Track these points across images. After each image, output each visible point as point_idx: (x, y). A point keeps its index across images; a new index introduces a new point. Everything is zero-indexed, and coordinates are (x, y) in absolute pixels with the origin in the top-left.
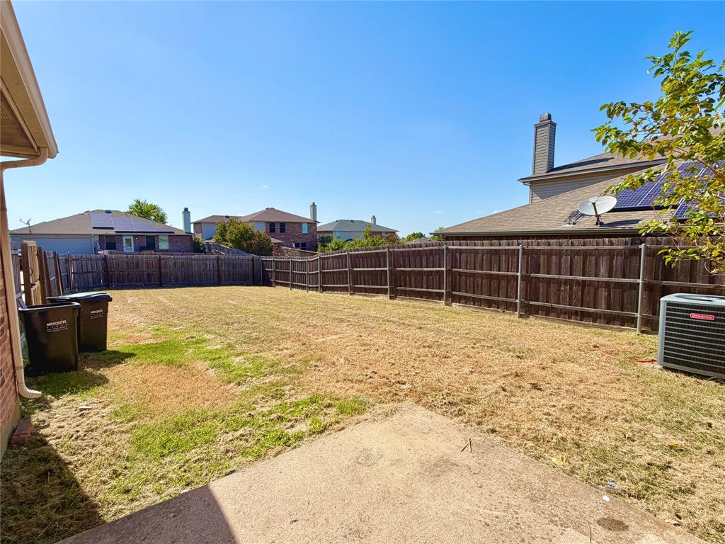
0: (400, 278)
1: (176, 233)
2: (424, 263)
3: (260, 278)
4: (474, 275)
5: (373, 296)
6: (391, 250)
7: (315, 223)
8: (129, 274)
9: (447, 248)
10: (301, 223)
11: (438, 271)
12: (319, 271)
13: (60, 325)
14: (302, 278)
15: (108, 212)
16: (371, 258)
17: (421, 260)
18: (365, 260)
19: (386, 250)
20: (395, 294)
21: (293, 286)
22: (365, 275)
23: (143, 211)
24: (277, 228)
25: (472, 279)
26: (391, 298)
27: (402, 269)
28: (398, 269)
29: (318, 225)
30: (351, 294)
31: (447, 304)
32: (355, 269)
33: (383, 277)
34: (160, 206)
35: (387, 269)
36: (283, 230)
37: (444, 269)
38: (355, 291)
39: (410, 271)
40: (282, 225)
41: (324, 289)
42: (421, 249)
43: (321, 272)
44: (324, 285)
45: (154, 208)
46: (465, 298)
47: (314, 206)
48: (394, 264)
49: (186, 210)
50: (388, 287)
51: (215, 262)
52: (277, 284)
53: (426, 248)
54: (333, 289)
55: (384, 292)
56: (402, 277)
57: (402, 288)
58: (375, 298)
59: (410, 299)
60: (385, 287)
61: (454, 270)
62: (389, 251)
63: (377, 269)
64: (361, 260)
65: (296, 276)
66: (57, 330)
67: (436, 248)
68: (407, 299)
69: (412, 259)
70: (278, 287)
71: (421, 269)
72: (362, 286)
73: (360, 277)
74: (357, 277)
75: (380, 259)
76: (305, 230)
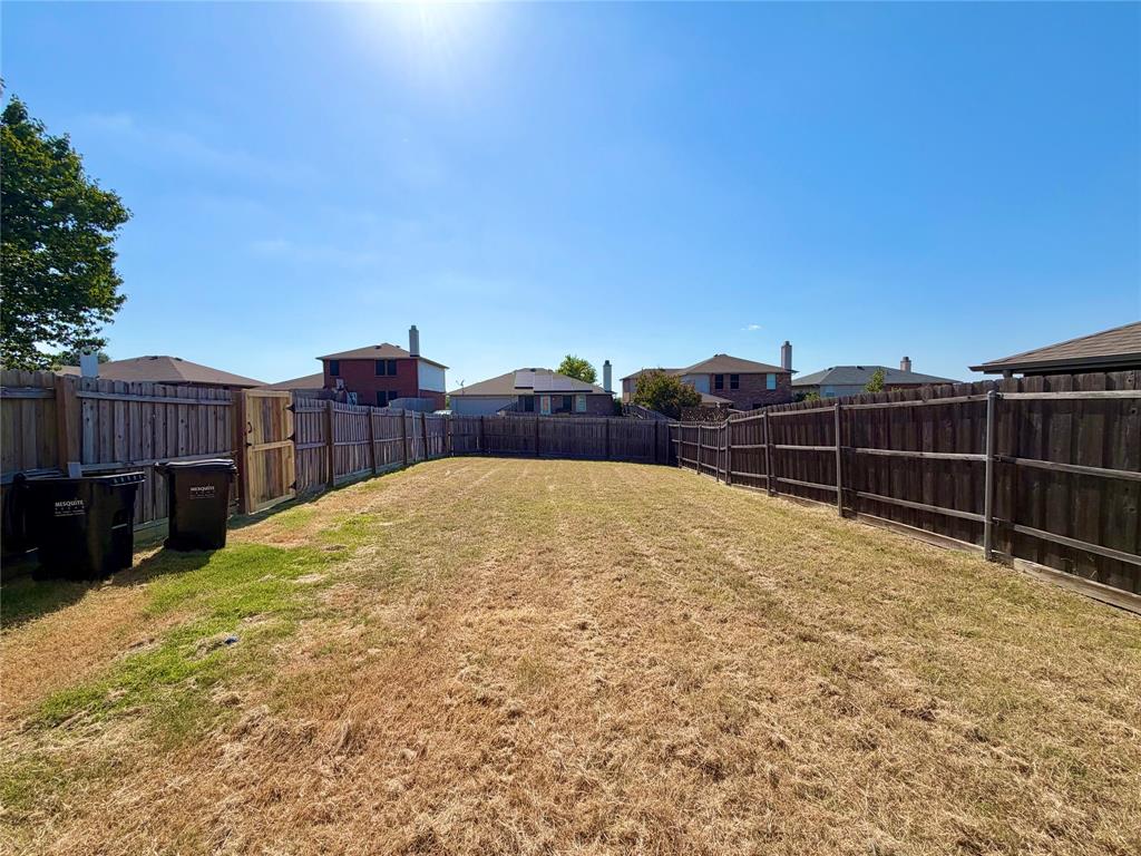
0: (866, 472)
1: (595, 392)
2: (928, 439)
3: (663, 453)
4: (1104, 483)
5: (808, 504)
6: (845, 407)
7: (789, 372)
8: (505, 439)
9: (998, 400)
10: (766, 374)
11: (969, 463)
12: (725, 448)
13: (73, 507)
14: (712, 456)
15: (533, 370)
16: (806, 425)
17: (919, 432)
18: (796, 428)
19: (834, 408)
20: (853, 506)
21: (702, 469)
22: (795, 460)
23: (574, 369)
24: (727, 383)
25: (1093, 494)
26: (844, 514)
27: (870, 450)
28: (859, 450)
29: (794, 377)
30: (772, 495)
31: (993, 558)
32: (778, 446)
33: (829, 464)
34: (589, 361)
35: (836, 448)
36: (735, 386)
37: (985, 457)
38: (777, 488)
39: (890, 458)
40: (735, 377)
41: (733, 480)
42: (919, 403)
43: (729, 447)
44: (734, 472)
45: (585, 364)
46: (1064, 551)
47: (788, 348)
48: (852, 439)
49: (607, 362)
50: (837, 489)
51: (604, 428)
52: (684, 463)
53: (932, 401)
54: (746, 481)
55: (828, 497)
56: (872, 470)
57: (871, 495)
58: (814, 509)
59: (887, 524)
60: (832, 488)
61: (1021, 461)
62: (840, 409)
63: (816, 448)
64: (789, 428)
65: (706, 453)
66: (67, 513)
67: (964, 399)
68: (879, 522)
69: (896, 427)
70: (684, 469)
71: (917, 454)
72: (791, 481)
73: (787, 463)
74: (783, 463)
75: (822, 428)
76: (771, 384)
